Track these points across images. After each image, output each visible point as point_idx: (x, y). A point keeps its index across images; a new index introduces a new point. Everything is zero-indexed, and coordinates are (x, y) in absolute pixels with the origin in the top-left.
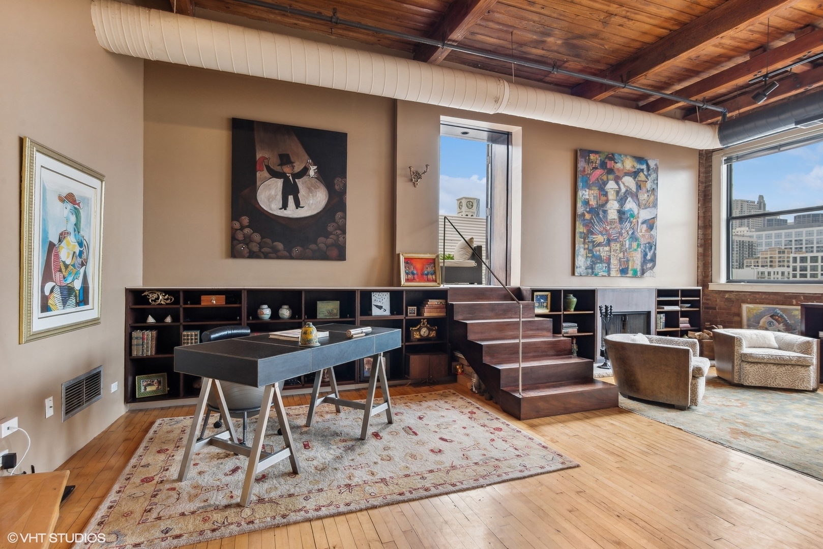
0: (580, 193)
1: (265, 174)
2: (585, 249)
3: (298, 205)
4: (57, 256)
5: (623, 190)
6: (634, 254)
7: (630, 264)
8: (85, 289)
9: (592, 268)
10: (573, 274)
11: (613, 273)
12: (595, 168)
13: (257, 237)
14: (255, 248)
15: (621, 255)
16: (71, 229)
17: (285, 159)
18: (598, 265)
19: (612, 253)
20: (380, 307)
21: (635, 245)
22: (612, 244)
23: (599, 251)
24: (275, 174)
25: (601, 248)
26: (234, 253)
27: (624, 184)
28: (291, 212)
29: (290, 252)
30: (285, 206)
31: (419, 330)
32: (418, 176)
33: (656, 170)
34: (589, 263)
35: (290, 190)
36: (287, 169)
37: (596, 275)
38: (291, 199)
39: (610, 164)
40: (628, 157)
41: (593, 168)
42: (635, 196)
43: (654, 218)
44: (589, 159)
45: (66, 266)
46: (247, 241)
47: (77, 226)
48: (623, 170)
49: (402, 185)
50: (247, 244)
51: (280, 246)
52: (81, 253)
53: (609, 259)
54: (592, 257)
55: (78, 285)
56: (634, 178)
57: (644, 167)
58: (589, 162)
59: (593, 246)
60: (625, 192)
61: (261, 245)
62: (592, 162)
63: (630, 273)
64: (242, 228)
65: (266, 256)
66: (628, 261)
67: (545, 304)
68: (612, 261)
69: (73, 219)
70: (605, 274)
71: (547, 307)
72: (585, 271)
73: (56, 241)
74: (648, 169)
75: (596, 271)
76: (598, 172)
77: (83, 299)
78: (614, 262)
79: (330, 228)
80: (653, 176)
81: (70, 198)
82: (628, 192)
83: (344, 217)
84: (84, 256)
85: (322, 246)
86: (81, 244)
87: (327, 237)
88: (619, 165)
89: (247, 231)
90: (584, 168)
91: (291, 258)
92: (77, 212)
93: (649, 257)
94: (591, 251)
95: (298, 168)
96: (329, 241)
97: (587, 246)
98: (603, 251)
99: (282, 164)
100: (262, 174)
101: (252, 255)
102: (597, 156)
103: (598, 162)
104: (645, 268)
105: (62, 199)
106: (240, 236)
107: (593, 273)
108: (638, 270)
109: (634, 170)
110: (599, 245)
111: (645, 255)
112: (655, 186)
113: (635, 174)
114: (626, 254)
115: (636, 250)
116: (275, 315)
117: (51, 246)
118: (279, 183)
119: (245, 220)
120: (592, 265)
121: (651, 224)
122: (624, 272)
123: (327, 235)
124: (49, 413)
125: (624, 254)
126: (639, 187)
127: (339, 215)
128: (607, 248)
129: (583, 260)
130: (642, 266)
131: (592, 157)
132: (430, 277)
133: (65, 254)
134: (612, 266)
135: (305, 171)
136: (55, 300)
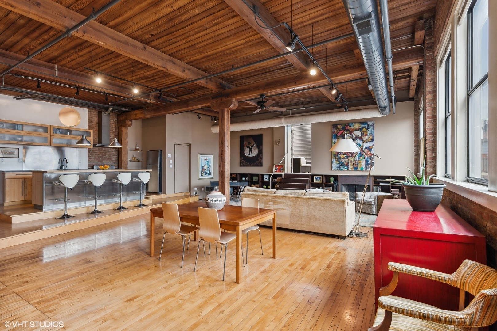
0: (333, 140)
1: (246, 147)
2: (336, 160)
3: (252, 154)
4: (204, 168)
5: (354, 136)
6: (362, 161)
7: (359, 165)
8: (210, 172)
9: (340, 167)
10: (332, 170)
11: (350, 169)
12: (340, 130)
13: (244, 162)
14: (244, 164)
15: (354, 162)
16: (206, 164)
17: (250, 143)
18: (343, 166)
19: (349, 161)
20: (266, 179)
21: (361, 158)
22: (349, 158)
23: (343, 161)
24: (248, 147)
25: (344, 160)
26: (241, 166)
27: (354, 134)
28: (251, 155)
29: (251, 165)
30: (250, 154)
31: (277, 185)
32: (279, 142)
33: (373, 126)
34: (338, 165)
35: (251, 150)
36: (250, 146)
37: (342, 170)
38: (251, 152)
39: (347, 128)
40: (356, 123)
41: (339, 131)
42: (361, 138)
43: (372, 146)
44: (337, 127)
45: (206, 169)
46: (243, 162)
47: (208, 163)
48: (354, 129)
49: (275, 146)
50: (243, 163)
51: (249, 163)
52: (209, 167)
53: (348, 163)
54: (339, 163)
55: (208, 172)
56: (360, 131)
57: (366, 126)
58: (337, 128)
59: (340, 159)
60: (355, 137)
61: (245, 164)
62: (338, 128)
63: (359, 169)
64: (242, 160)
65: (246, 166)
66: (358, 164)
67: (320, 180)
68: (349, 164)
69: (207, 162)
70: (347, 170)
71: (321, 181)
72: (337, 168)
73: (203, 166)
74: (368, 125)
75: (342, 169)
76: (342, 131)
77: (210, 174)
78: (350, 165)
79: (259, 159)
80: (371, 128)
81: (206, 160)
82: (357, 137)
83: (262, 156)
84: (210, 168)
85: (257, 163)
86: (209, 166)
87: (258, 161)
88: (352, 127)
89: (243, 160)
90: (335, 131)
91: (251, 166)
92: (208, 162)
93: (369, 162)
94: (338, 161)
95: (252, 145)
96: (259, 162)
97: (337, 159)
98: (345, 161)
99: (249, 144)
100: (245, 147)
101: (244, 166)
102: (341, 126)
103: (341, 128)
104: (367, 167)
105: (204, 160)
106: (242, 162)
107: (340, 169)
108: (364, 168)
109: (360, 128)
110: (343, 158)
111: (367, 161)
112: (372, 133)
113: (360, 130)
114: (356, 162)
115: (362, 160)
116: (245, 179)
117: (203, 167)
118: (248, 149)
119: (242, 158)
120: (340, 166)
121: (369, 149)
122: (356, 168)
123: (258, 160)
124: (203, 190)
125: (355, 161)
126: (362, 134)
127: (261, 155)
128: (347, 160)
129: (335, 164)
130: (366, 166)
131: (338, 126)
132: (281, 171)
133: (205, 168)
134: (349, 166)
135: (254, 145)
136: (204, 174)
